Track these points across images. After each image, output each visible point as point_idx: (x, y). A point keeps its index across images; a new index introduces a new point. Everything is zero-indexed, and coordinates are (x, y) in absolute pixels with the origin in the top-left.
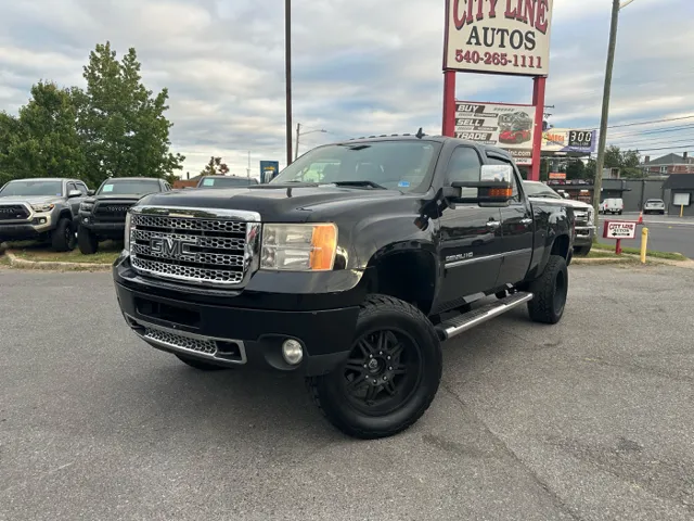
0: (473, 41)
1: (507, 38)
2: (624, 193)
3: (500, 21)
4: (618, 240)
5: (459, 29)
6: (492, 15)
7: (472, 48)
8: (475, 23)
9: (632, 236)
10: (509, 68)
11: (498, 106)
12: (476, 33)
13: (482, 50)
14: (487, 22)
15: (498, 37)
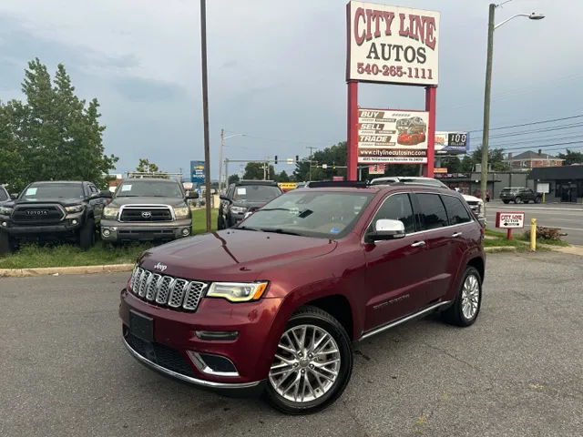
0: (373, 55)
1: (402, 54)
2: (496, 183)
3: (396, 39)
4: (509, 229)
5: (360, 45)
6: (388, 33)
7: (372, 62)
8: (374, 40)
9: (521, 225)
10: (405, 79)
11: (396, 112)
12: (375, 49)
13: (381, 63)
14: (384, 39)
15: (394, 52)
